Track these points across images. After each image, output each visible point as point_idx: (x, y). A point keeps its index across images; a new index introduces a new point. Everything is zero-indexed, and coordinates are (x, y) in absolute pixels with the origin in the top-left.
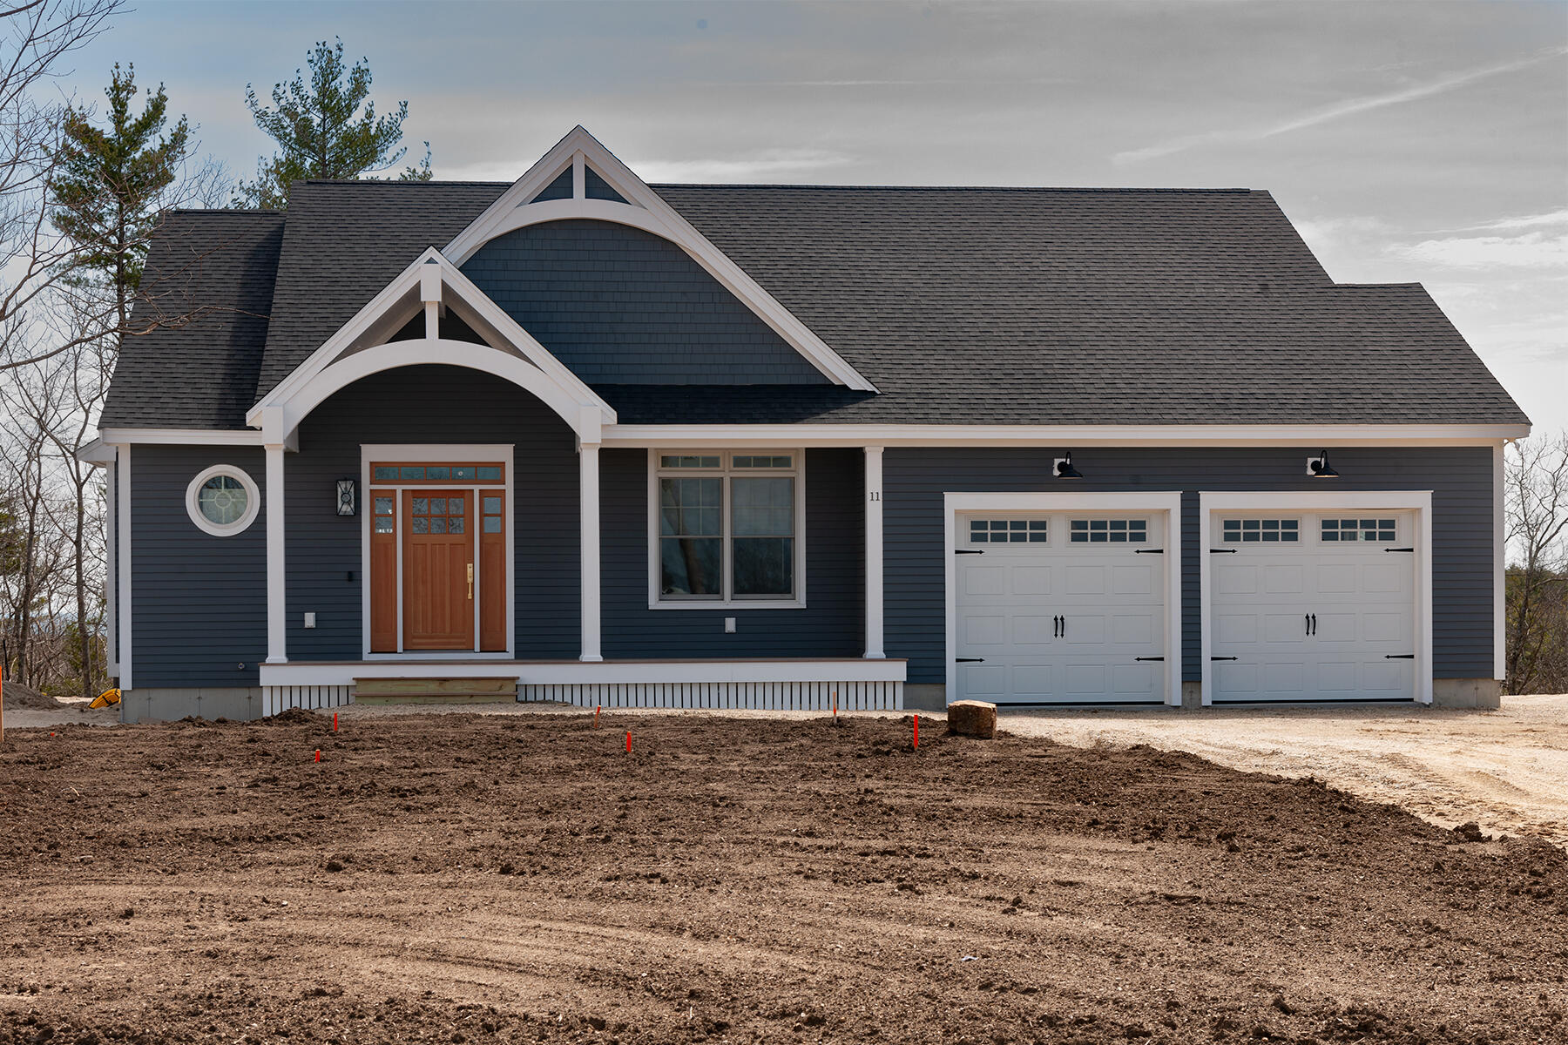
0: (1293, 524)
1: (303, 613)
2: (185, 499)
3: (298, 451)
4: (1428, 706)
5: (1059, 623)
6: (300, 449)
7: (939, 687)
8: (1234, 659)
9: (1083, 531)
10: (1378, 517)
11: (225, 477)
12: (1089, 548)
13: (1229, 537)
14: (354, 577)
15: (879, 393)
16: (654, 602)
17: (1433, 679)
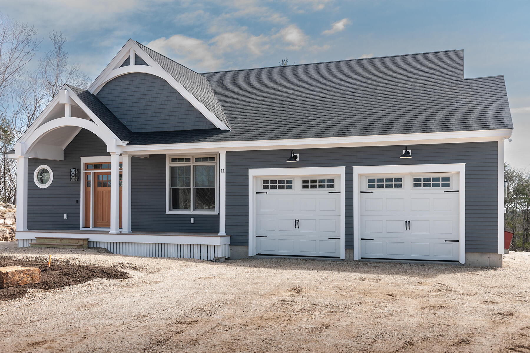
0: (400, 180)
1: (64, 214)
2: (33, 176)
3: (63, 160)
4: (463, 265)
5: (297, 222)
6: (64, 159)
7: (246, 247)
8: (372, 239)
9: (307, 184)
10: (441, 176)
11: (45, 169)
12: (310, 191)
13: (370, 186)
14: (78, 202)
15: (230, 130)
16: (168, 212)
17: (466, 252)
